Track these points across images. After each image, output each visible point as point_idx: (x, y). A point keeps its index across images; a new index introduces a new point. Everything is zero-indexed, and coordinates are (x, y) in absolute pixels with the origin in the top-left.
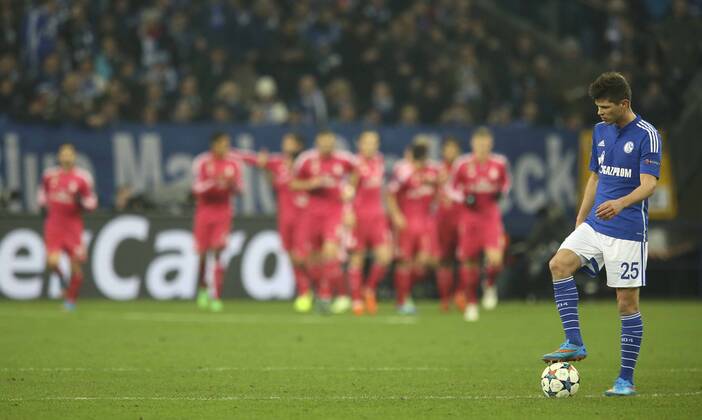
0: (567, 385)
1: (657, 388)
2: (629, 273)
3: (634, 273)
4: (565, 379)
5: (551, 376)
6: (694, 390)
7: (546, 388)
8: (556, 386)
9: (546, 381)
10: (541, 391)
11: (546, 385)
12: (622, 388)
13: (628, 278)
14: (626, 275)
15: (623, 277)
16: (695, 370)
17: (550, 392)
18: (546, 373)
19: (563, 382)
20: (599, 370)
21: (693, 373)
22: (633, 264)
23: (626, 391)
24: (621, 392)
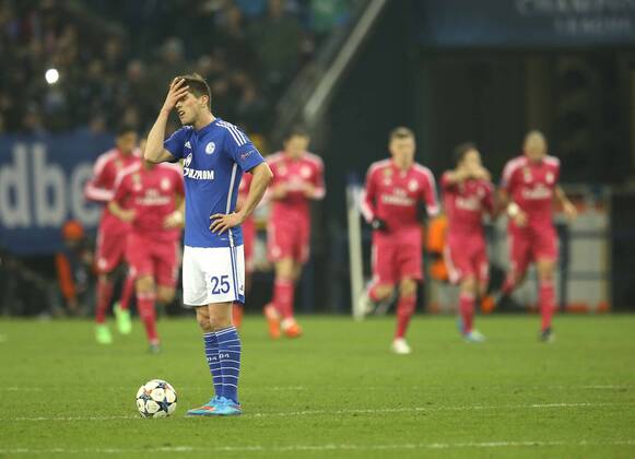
0: (163, 405)
1: (260, 407)
2: (219, 286)
3: (225, 287)
4: (161, 400)
5: (146, 398)
6: (300, 410)
7: (142, 409)
8: (152, 407)
9: (141, 402)
10: (137, 411)
11: (141, 406)
12: (222, 407)
13: (218, 293)
14: (216, 290)
15: (214, 292)
16: (300, 388)
17: (146, 413)
18: (140, 393)
19: (159, 403)
20: (199, 389)
21: (299, 392)
22: (223, 277)
23: (228, 410)
24: (221, 411)
